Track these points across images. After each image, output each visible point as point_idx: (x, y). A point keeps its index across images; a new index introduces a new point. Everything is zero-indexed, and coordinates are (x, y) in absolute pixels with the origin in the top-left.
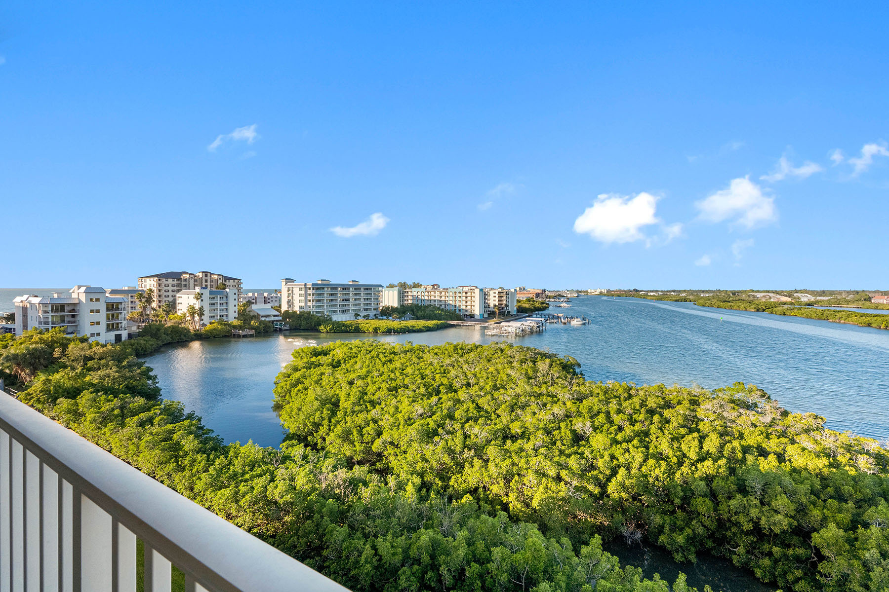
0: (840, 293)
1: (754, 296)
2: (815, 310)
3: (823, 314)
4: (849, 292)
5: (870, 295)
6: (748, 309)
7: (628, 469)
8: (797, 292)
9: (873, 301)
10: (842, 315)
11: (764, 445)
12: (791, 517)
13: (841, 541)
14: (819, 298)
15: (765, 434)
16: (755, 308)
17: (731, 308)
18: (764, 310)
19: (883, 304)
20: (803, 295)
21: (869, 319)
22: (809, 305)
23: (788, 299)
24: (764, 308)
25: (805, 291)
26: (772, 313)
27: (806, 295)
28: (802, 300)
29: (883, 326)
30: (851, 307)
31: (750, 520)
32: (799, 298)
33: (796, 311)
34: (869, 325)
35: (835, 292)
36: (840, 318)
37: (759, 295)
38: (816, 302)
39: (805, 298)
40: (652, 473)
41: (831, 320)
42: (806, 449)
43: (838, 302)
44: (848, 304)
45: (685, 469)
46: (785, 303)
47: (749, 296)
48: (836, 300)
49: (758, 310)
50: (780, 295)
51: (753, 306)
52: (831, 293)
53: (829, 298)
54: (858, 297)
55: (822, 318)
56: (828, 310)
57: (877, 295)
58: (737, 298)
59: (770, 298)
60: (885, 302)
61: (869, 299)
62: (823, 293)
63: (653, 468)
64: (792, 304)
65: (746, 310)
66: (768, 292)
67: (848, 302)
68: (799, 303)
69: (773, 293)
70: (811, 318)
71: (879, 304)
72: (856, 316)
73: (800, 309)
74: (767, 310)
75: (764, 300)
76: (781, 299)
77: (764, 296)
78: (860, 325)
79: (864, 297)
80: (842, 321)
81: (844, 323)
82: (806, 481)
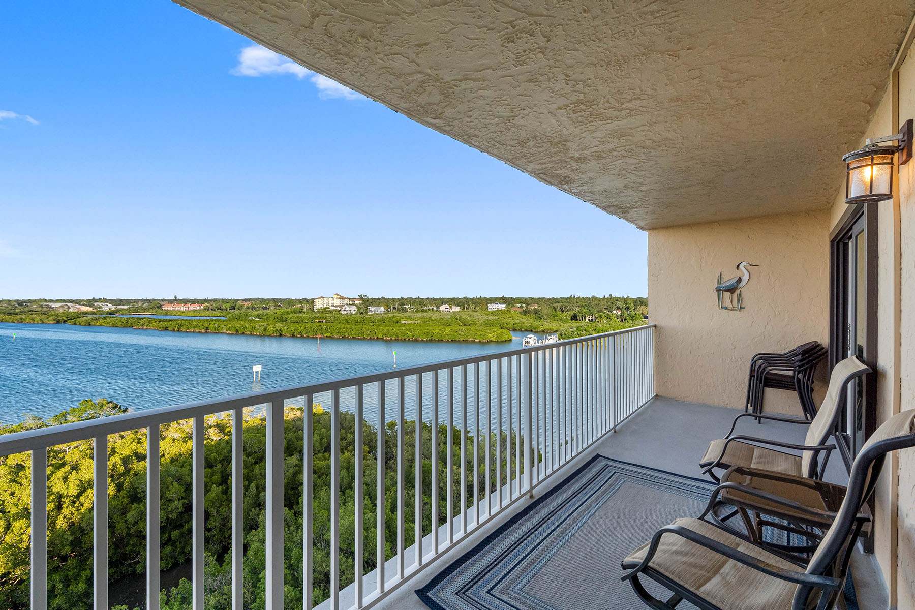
0: (136, 301)
1: (50, 307)
2: (120, 319)
3: (127, 322)
4: (144, 301)
5: (162, 303)
6: (45, 321)
8: (97, 301)
9: (163, 308)
10: (145, 321)
12: (183, 498)
14: (119, 307)
16: (54, 320)
17: (21, 321)
18: (65, 322)
19: (171, 311)
20: (103, 304)
21: (166, 323)
22: (111, 314)
23: (91, 309)
24: (65, 319)
25: (105, 300)
26: (75, 324)
27: (106, 304)
28: (103, 309)
29: (176, 329)
30: (148, 314)
32: (100, 307)
33: (101, 320)
34: (166, 329)
35: (131, 301)
36: (143, 325)
37: (54, 305)
38: (117, 311)
39: (106, 308)
41: (135, 327)
42: (175, 439)
43: (137, 310)
44: (144, 312)
46: (86, 313)
47: (41, 306)
48: (134, 308)
49: (58, 322)
50: (80, 304)
51: (51, 318)
52: (128, 302)
53: (128, 306)
54: (152, 305)
55: (127, 326)
56: (132, 318)
57: (164, 303)
58: (27, 309)
59: (69, 308)
60: (172, 309)
61: (160, 307)
62: (120, 302)
64: (93, 313)
65: (43, 323)
66: (65, 301)
67: (144, 310)
68: (102, 313)
69: (71, 302)
70: (116, 326)
71: (168, 310)
72: (156, 322)
73: (105, 318)
74: (68, 321)
75: (61, 310)
76: (82, 309)
77: (62, 306)
78: (159, 329)
79: (156, 305)
80: (145, 327)
81: (147, 329)
82: (185, 464)
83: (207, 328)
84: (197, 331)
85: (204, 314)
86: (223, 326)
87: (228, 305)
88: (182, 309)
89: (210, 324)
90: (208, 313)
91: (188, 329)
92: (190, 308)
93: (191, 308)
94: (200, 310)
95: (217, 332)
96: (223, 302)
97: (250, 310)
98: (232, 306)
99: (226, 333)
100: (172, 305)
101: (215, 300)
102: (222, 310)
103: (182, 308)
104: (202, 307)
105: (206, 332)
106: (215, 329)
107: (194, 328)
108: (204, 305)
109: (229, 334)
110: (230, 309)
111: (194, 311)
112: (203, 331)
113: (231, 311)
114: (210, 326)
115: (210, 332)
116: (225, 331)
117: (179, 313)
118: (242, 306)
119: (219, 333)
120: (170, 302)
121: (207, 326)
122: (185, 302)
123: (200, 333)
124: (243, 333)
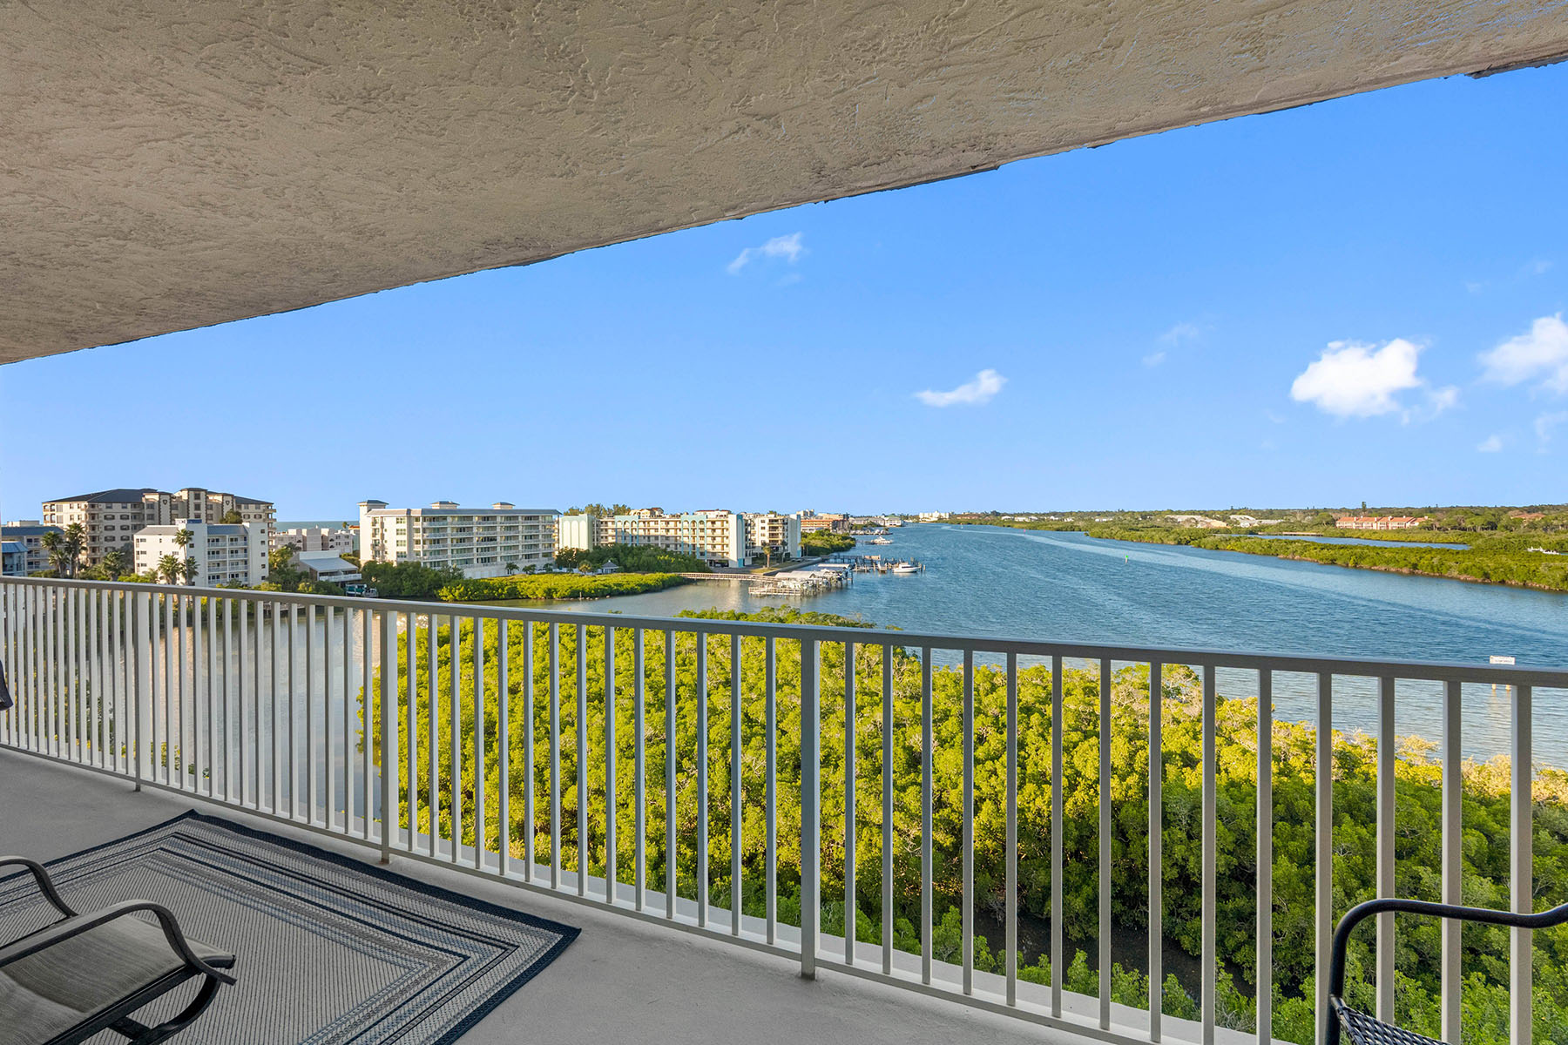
0: (1294, 513)
1: (1173, 521)
2: (1258, 541)
3: (1270, 547)
4: (1305, 512)
5: (1334, 516)
6: (1165, 541)
7: (996, 802)
8: (1234, 512)
9: (1338, 525)
10: (1297, 547)
11: (1190, 750)
12: (1230, 853)
13: (1294, 880)
14: (1265, 522)
15: (1191, 734)
16: (1175, 540)
17: (1140, 539)
18: (1187, 543)
19: (1352, 529)
20: (1242, 516)
21: (1332, 552)
22: (1251, 533)
23: (1223, 525)
24: (1188, 539)
25: (1246, 511)
26: (1199, 546)
27: (1247, 517)
28: (1242, 525)
29: (1351, 564)
30: (1309, 536)
31: (1174, 864)
32: (1237, 522)
33: (1233, 542)
34: (1333, 562)
35: (1287, 513)
36: (1294, 552)
37: (1180, 518)
38: (1262, 528)
39: (1246, 523)
40: (1031, 805)
41: (1281, 556)
42: (1248, 751)
43: (1291, 528)
44: (1304, 530)
45: (1079, 795)
46: (1217, 531)
47: (1166, 520)
48: (1288, 524)
49: (1179, 543)
50: (1211, 518)
51: (1171, 537)
52: (1282, 513)
53: (1279, 521)
54: (1317, 519)
55: (1269, 553)
56: (1278, 540)
57: (1342, 515)
58: (1149, 524)
59: (1197, 522)
60: (1354, 526)
61: (1333, 522)
62: (1270, 514)
63: (1032, 798)
64: (1227, 531)
65: (1163, 543)
66: (1194, 513)
67: (1304, 527)
68: (1239, 530)
69: (1201, 514)
70: (1254, 553)
71: (1346, 529)
72: (1315, 549)
73: (1238, 539)
74: (1192, 542)
75: (1187, 526)
76: (1212, 524)
77: (1188, 521)
78: (1321, 562)
79: (1326, 519)
80: (1297, 557)
81: (1300, 560)
82: (1248, 798)
83: (1415, 566)
84: (1393, 570)
85: (1419, 537)
86: (1453, 564)
87: (1479, 521)
88: (1375, 528)
89: (1421, 558)
90: (1428, 535)
91: (1375, 565)
92: (1390, 525)
93: (1394, 525)
94: (1412, 530)
95: (1438, 575)
96: (1466, 513)
97: (1540, 532)
98: (1489, 523)
99: (1459, 579)
100: (1355, 518)
101: (1449, 511)
102: (1464, 529)
103: (1375, 525)
104: (1417, 524)
105: (1412, 574)
106: (1432, 568)
107: (1387, 562)
108: (1422, 520)
109: (1465, 581)
110: (1483, 529)
111: (1399, 531)
112: (1405, 570)
113: (1485, 533)
114: (1422, 561)
115: (1423, 575)
116: (1455, 574)
117: (1367, 535)
118: (1517, 523)
119: (1441, 576)
120: (1354, 513)
121: (1413, 560)
122: (1381, 513)
123: (1399, 573)
124: (1503, 582)
